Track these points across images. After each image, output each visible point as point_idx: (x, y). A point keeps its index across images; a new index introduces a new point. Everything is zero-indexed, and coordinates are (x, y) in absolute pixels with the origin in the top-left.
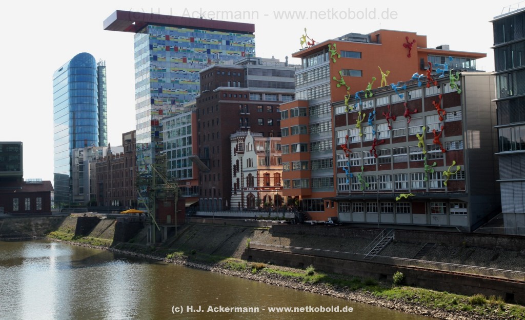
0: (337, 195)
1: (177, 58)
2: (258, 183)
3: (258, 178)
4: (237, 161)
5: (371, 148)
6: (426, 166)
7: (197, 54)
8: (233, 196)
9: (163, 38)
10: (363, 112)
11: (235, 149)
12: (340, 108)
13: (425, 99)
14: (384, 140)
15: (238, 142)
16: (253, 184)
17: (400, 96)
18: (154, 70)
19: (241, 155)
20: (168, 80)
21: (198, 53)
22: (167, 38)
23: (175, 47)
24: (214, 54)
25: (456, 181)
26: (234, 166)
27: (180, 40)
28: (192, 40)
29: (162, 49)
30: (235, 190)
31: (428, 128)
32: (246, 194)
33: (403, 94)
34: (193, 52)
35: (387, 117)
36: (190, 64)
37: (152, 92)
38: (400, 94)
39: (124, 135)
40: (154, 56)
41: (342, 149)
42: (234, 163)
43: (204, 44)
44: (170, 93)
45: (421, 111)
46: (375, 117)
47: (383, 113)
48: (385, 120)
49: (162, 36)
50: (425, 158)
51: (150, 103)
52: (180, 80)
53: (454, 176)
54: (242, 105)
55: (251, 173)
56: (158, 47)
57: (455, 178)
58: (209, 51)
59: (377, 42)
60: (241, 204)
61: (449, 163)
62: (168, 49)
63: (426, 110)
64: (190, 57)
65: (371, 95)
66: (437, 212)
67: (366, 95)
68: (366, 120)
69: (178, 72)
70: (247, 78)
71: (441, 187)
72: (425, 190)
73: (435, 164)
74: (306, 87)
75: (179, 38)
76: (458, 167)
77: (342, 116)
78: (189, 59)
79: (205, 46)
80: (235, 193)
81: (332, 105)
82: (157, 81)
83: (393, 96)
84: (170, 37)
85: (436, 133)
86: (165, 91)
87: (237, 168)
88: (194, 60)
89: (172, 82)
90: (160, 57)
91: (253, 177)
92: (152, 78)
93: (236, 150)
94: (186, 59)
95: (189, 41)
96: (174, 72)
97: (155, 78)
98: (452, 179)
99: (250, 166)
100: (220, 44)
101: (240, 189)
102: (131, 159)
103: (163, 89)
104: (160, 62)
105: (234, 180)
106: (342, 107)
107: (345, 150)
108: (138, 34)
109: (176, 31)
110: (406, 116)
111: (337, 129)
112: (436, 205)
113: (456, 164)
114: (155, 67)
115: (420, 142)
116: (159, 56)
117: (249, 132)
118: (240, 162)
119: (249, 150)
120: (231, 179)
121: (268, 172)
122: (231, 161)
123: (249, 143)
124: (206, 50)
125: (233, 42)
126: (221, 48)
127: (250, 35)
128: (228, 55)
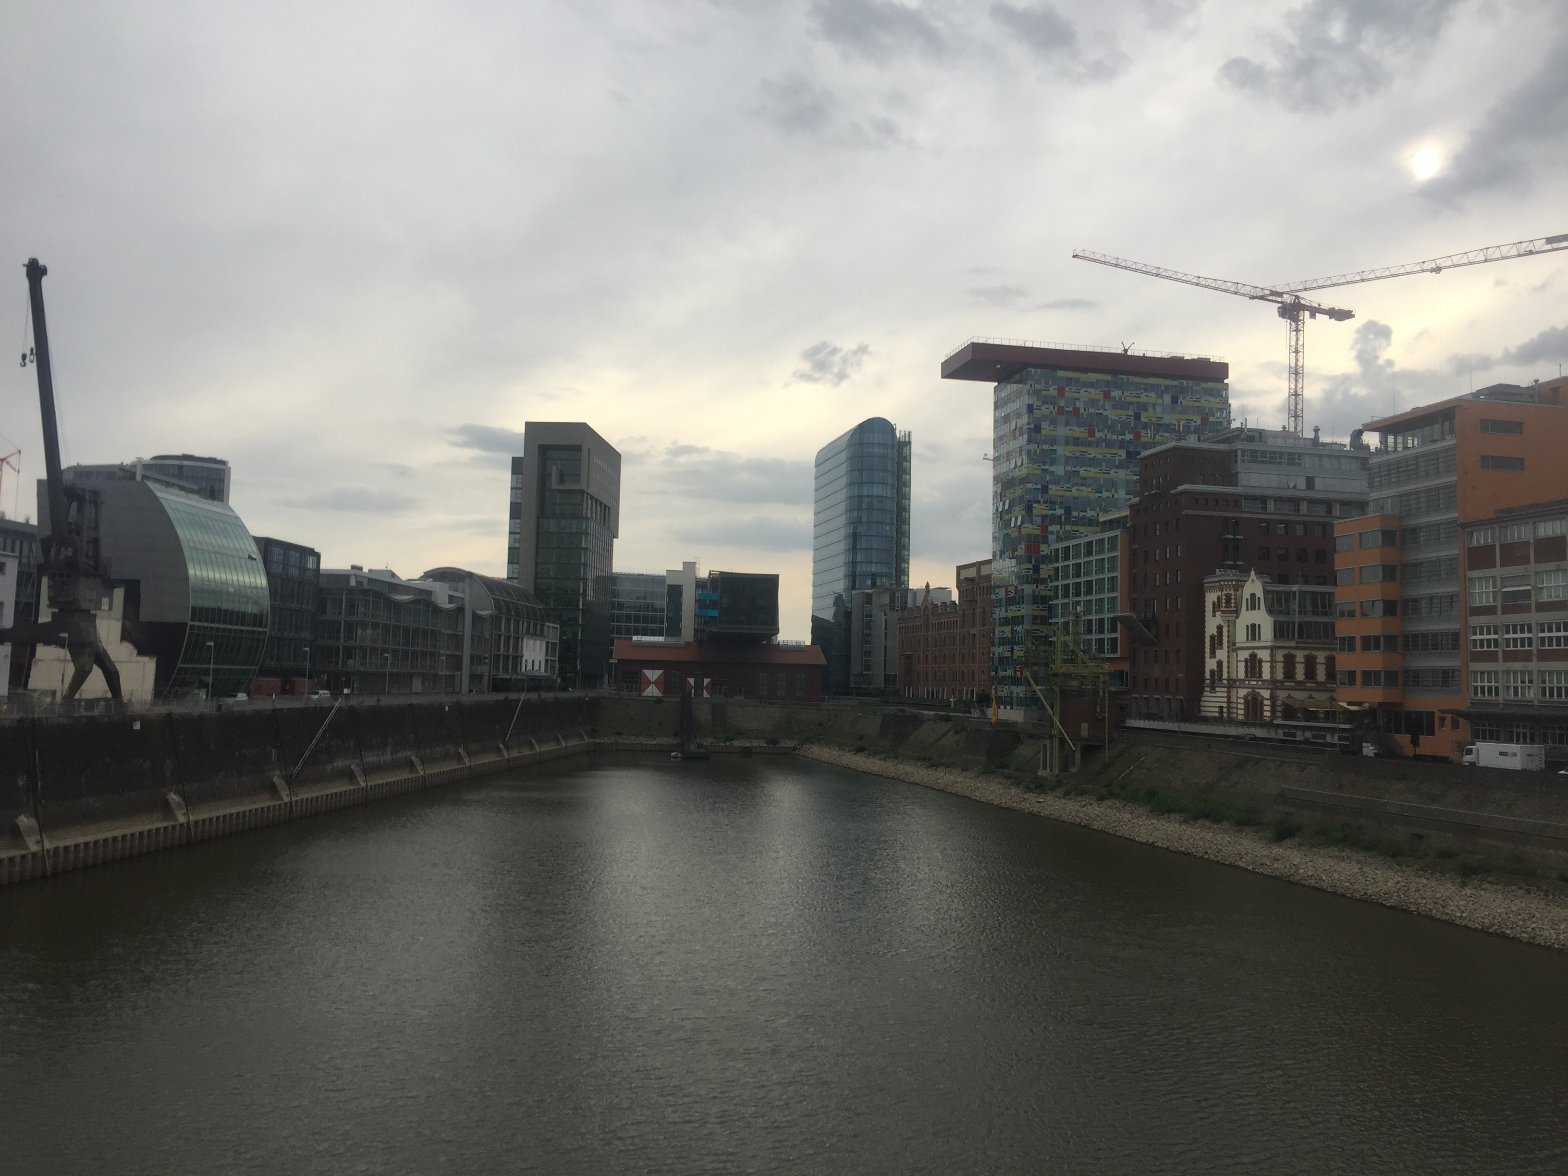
0: (1469, 705)
1: (1077, 429)
2: (1272, 672)
3: (1273, 662)
4: (1220, 628)
7: (1113, 421)
8: (1206, 694)
9: (1053, 392)
10: (1537, 542)
11: (1214, 604)
12: (1481, 533)
15: (1222, 591)
16: (1261, 672)
18: (1035, 451)
19: (1231, 617)
20: (1059, 470)
21: (1116, 418)
22: (1061, 391)
23: (1074, 409)
24: (1146, 420)
26: (1212, 637)
27: (1083, 395)
28: (1107, 395)
29: (1052, 412)
30: (1213, 682)
32: (1242, 692)
34: (1107, 417)
36: (1101, 441)
39: (959, 569)
40: (1035, 425)
41: (1483, 614)
42: (1211, 629)
43: (1129, 403)
44: (1061, 493)
49: (1051, 389)
52: (1082, 471)
54: (1227, 519)
55: (1256, 651)
56: (1043, 408)
58: (1137, 416)
59: (1554, 401)
60: (1225, 710)
64: (1101, 426)
69: (1078, 454)
70: (1237, 469)
74: (1398, 490)
77: (1488, 550)
79: (1131, 407)
80: (1213, 690)
81: (1463, 527)
82: (1039, 472)
86: (1053, 490)
87: (1216, 642)
88: (1108, 432)
90: (1047, 428)
91: (1261, 661)
93: (1216, 607)
94: (1094, 430)
99: (1254, 638)
100: (1160, 401)
101: (1225, 682)
102: (974, 613)
103: (1050, 486)
105: (1210, 664)
106: (1489, 531)
108: (1002, 384)
109: (1078, 379)
111: (1471, 574)
116: (1045, 425)
117: (1253, 573)
118: (1225, 630)
119: (1253, 608)
120: (1204, 662)
121: (1292, 652)
122: (1204, 627)
123: (1253, 595)
124: (1132, 414)
125: (1184, 398)
126: (1160, 409)
127: (1219, 385)
128: (1173, 422)
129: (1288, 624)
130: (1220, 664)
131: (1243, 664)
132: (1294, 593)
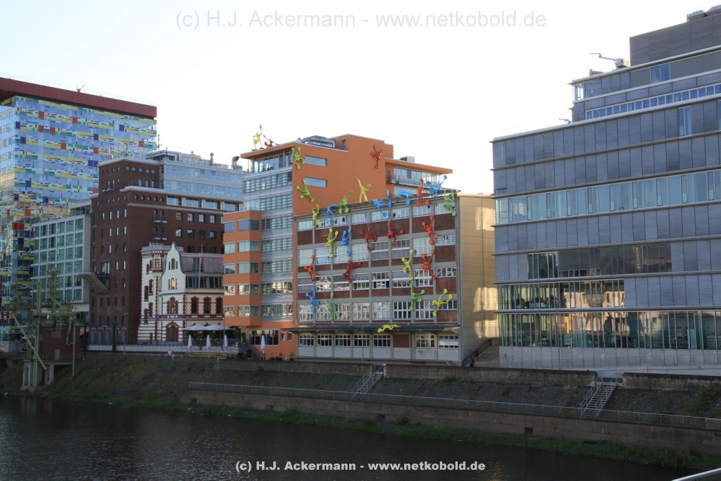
0: (297, 325)
1: (53, 142)
2: (184, 310)
3: (184, 303)
4: (151, 281)
5: (344, 271)
6: (413, 294)
7: (79, 139)
8: (141, 325)
9: (35, 114)
10: (334, 230)
11: (148, 265)
12: (304, 223)
13: (413, 219)
14: (362, 263)
15: (153, 257)
16: (177, 310)
17: (384, 214)
18: (21, 156)
19: (159, 274)
20: (39, 171)
21: (82, 137)
22: (41, 115)
23: (51, 128)
24: (103, 140)
25: (447, 311)
26: (146, 287)
27: (57, 119)
28: (75, 120)
29: (34, 129)
30: (146, 317)
31: (416, 252)
32: (165, 323)
33: (387, 212)
34: (74, 136)
35: (367, 237)
36: (70, 152)
37: (16, 184)
38: (384, 212)
40: (21, 138)
41: (306, 271)
42: (145, 282)
43: (90, 127)
44: (40, 187)
45: (408, 233)
46: (350, 235)
47: (361, 233)
48: (364, 240)
49: (34, 112)
50: (411, 286)
51: (13, 199)
52: (56, 172)
53: (445, 305)
54: (157, 210)
55: (175, 296)
56: (28, 126)
57: (446, 308)
58: (96, 137)
59: (343, 148)
60: (154, 335)
61: (440, 291)
62: (41, 129)
63: (413, 232)
64: (70, 142)
65: (347, 210)
66: (423, 346)
67: (340, 211)
68: (339, 239)
70: (163, 177)
71: (429, 318)
72: (410, 321)
73: (423, 292)
74: (259, 195)
75: (57, 116)
76: (450, 296)
77: (308, 233)
78: (70, 145)
79: (92, 130)
80: (146, 322)
81: (295, 219)
82: (24, 171)
83: (374, 213)
84: (46, 114)
85: (425, 257)
86: (35, 184)
87: (149, 290)
88: (76, 146)
89: (45, 173)
90: (30, 140)
91: (177, 302)
92: (18, 167)
93: (149, 267)
94: (66, 144)
95: (71, 121)
96: (48, 160)
97: (21, 167)
98: (442, 309)
99: (173, 288)
100: (111, 128)
101: (154, 317)
103: (32, 182)
104: (30, 146)
105: (145, 305)
106: (308, 222)
107: (310, 273)
109: (53, 108)
110: (390, 237)
111: (299, 247)
112: (422, 337)
113: (448, 293)
114: (22, 152)
115: (407, 267)
116: (29, 138)
117: (173, 245)
118: (155, 282)
119: (173, 267)
120: (140, 304)
121: (197, 296)
122: (141, 281)
123: (173, 260)
124: (92, 135)
125: (128, 127)
126: (112, 133)
127: (151, 121)
128: (121, 143)
129: (194, 278)
130: (151, 305)
131: (166, 305)
132: (198, 259)
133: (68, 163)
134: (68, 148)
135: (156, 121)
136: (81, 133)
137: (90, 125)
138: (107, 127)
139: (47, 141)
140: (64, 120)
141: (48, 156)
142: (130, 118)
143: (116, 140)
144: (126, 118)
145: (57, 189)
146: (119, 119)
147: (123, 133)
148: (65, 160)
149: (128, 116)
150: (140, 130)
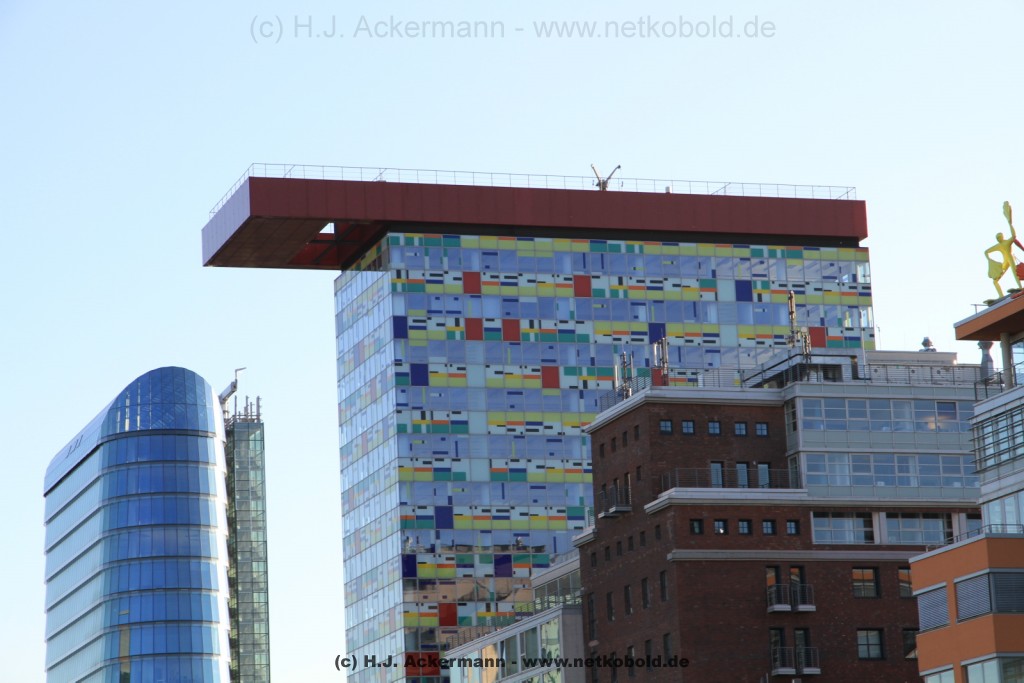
1: (515, 370)
7: (602, 348)
9: (452, 284)
18: (417, 429)
20: (476, 469)
21: (608, 340)
22: (472, 284)
23: (504, 322)
27: (525, 291)
28: (582, 286)
29: (451, 335)
34: (585, 338)
36: (575, 396)
37: (406, 524)
40: (413, 367)
43: (635, 304)
49: (448, 279)
51: (398, 574)
52: (531, 468)
54: (776, 566)
56: (431, 324)
62: (474, 330)
64: (572, 361)
69: (520, 429)
70: (797, 444)
75: (522, 281)
78: (570, 371)
79: (642, 312)
82: (429, 476)
84: (485, 278)
86: (464, 517)
88: (590, 373)
89: (495, 475)
90: (442, 370)
92: (408, 464)
94: (557, 369)
95: (570, 292)
96: (502, 431)
97: (419, 464)
100: (709, 296)
103: (456, 510)
104: (441, 391)
114: (417, 414)
116: (437, 365)
124: (645, 328)
125: (766, 285)
126: (712, 314)
127: (847, 253)
128: (745, 343)
133: (569, 431)
134: (566, 381)
135: (866, 250)
136: (605, 326)
137: (635, 295)
138: (691, 296)
139: (495, 368)
140: (546, 291)
141: (500, 417)
142: (772, 254)
143: (728, 336)
144: (759, 254)
145: (539, 524)
146: (730, 262)
147: (750, 310)
148: (557, 423)
149: (765, 249)
150: (809, 290)
